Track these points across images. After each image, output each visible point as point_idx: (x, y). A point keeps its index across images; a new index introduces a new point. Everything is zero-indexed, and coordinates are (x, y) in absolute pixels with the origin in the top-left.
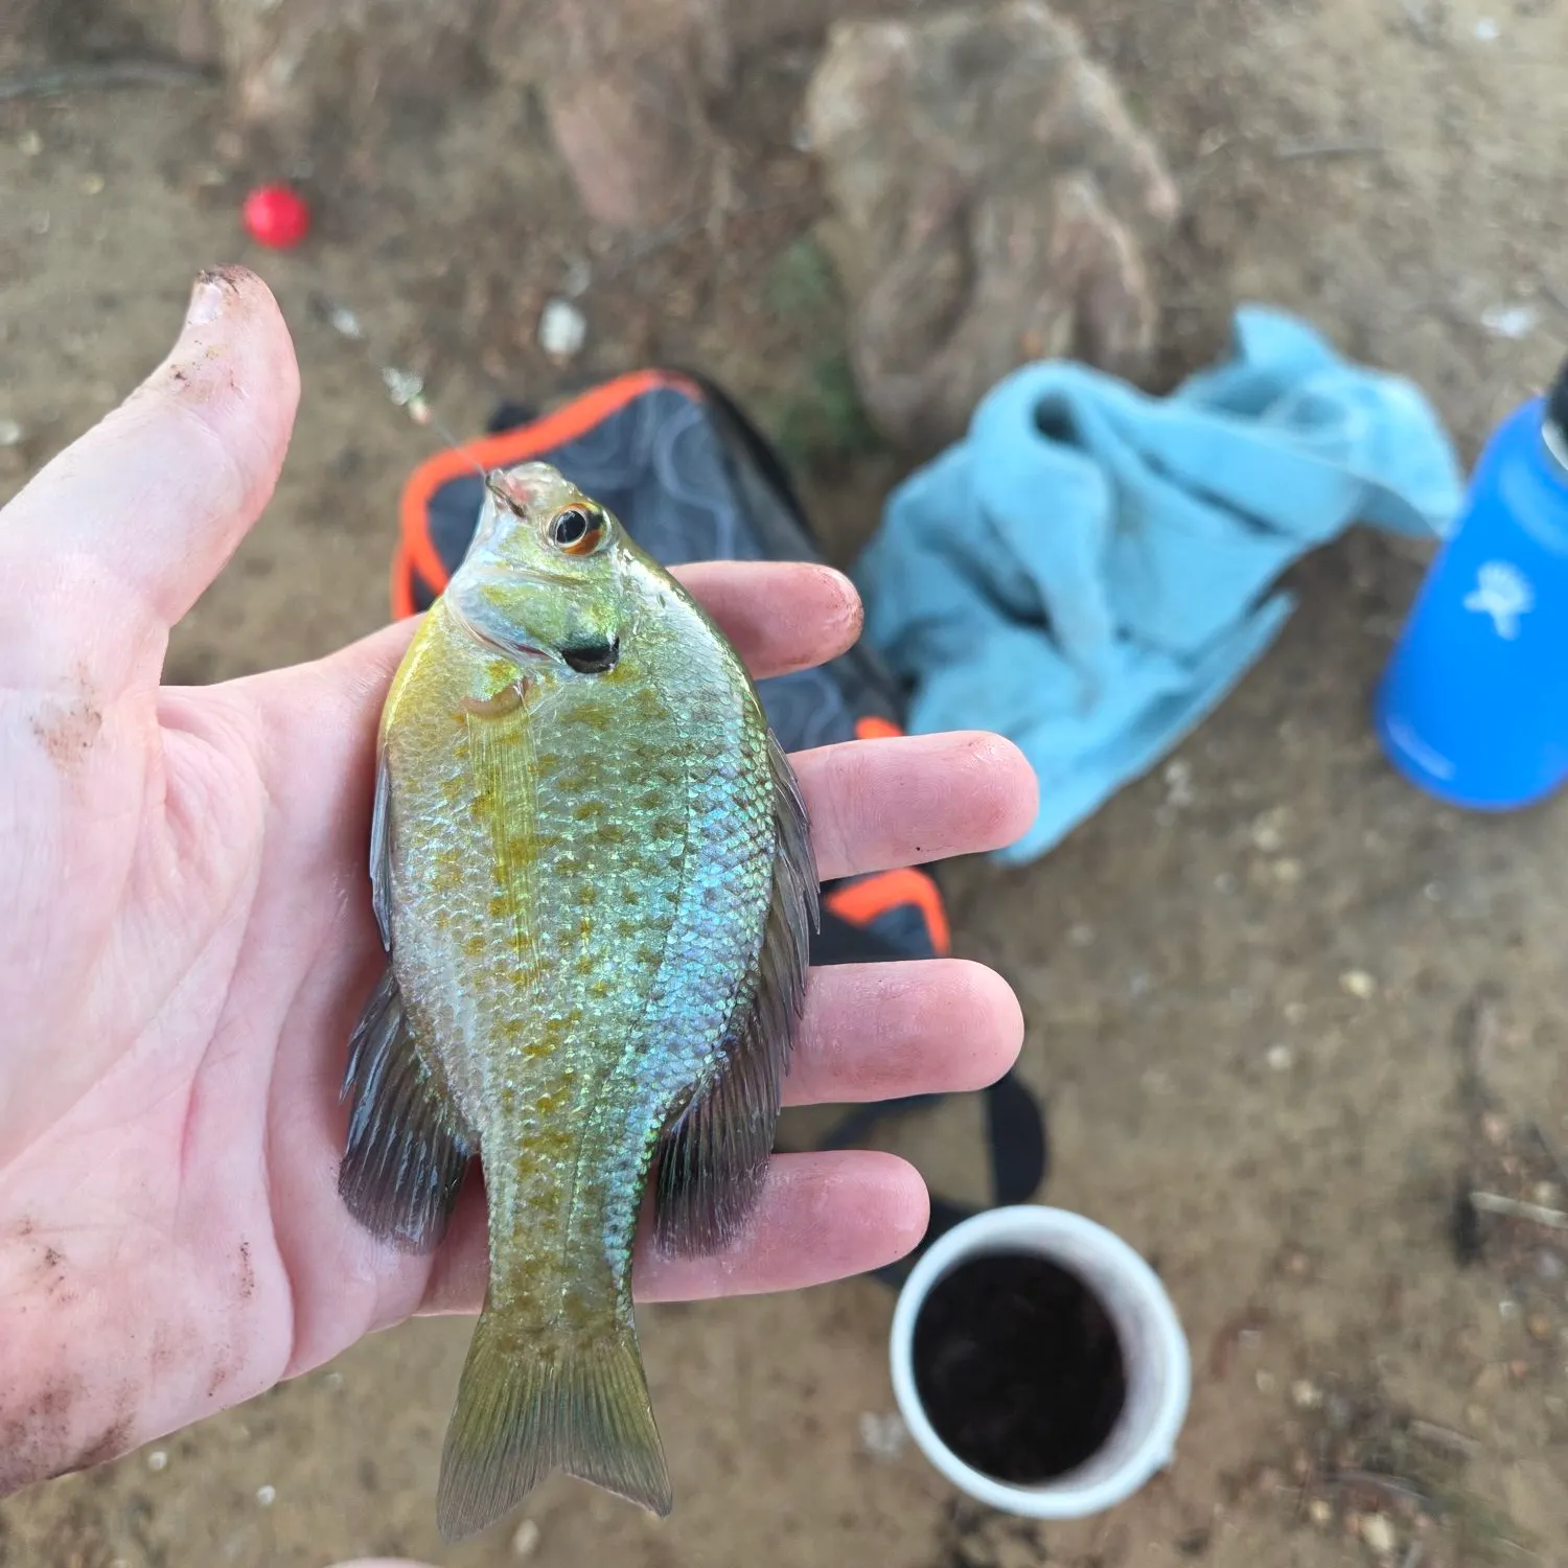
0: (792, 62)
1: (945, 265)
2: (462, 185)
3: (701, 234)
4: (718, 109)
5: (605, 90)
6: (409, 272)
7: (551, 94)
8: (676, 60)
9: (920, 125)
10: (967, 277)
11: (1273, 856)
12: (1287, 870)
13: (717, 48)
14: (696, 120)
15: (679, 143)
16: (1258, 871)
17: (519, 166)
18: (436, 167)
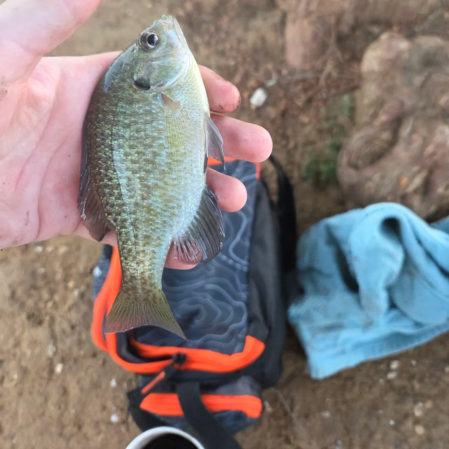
0: (375, 30)
1: (386, 136)
2: (251, 38)
3: (318, 79)
4: (341, 39)
5: (305, 23)
6: (223, 61)
7: (290, 17)
8: (333, 20)
9: (399, 80)
10: (393, 142)
11: (417, 422)
12: (420, 430)
13: (349, 19)
14: (332, 41)
15: (323, 47)
16: (409, 424)
17: (271, 37)
18: (246, 29)
